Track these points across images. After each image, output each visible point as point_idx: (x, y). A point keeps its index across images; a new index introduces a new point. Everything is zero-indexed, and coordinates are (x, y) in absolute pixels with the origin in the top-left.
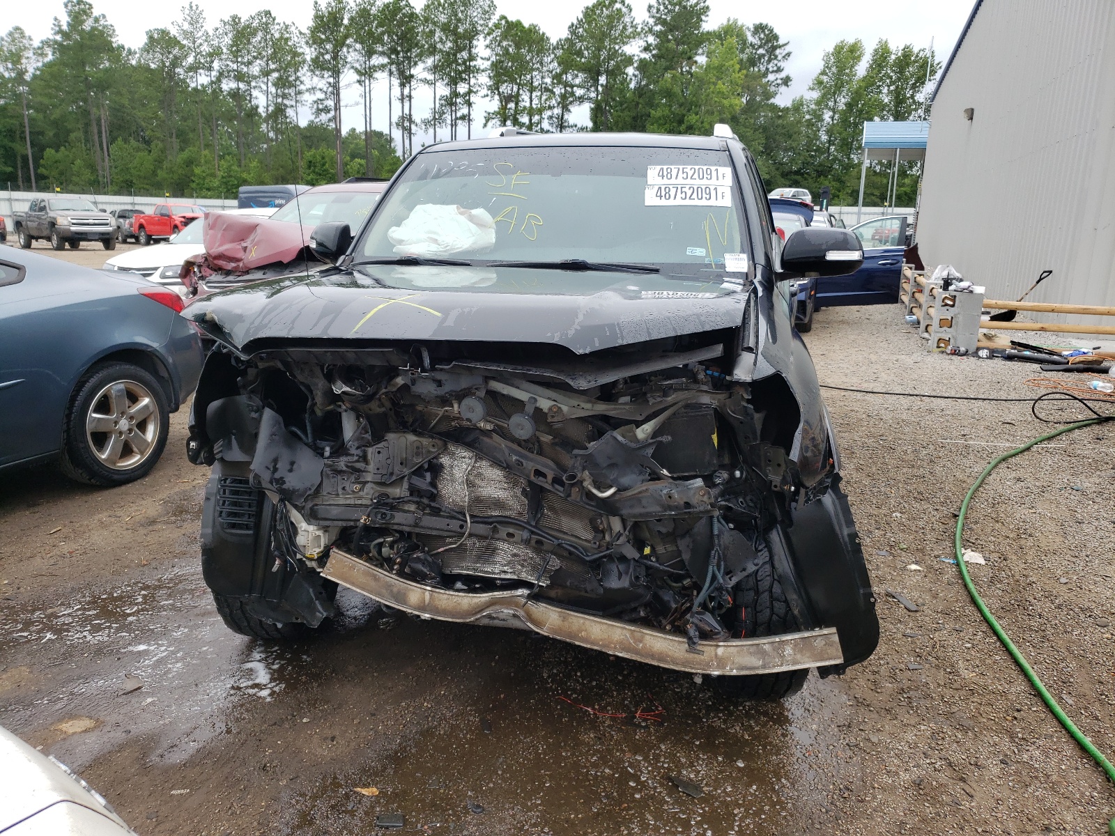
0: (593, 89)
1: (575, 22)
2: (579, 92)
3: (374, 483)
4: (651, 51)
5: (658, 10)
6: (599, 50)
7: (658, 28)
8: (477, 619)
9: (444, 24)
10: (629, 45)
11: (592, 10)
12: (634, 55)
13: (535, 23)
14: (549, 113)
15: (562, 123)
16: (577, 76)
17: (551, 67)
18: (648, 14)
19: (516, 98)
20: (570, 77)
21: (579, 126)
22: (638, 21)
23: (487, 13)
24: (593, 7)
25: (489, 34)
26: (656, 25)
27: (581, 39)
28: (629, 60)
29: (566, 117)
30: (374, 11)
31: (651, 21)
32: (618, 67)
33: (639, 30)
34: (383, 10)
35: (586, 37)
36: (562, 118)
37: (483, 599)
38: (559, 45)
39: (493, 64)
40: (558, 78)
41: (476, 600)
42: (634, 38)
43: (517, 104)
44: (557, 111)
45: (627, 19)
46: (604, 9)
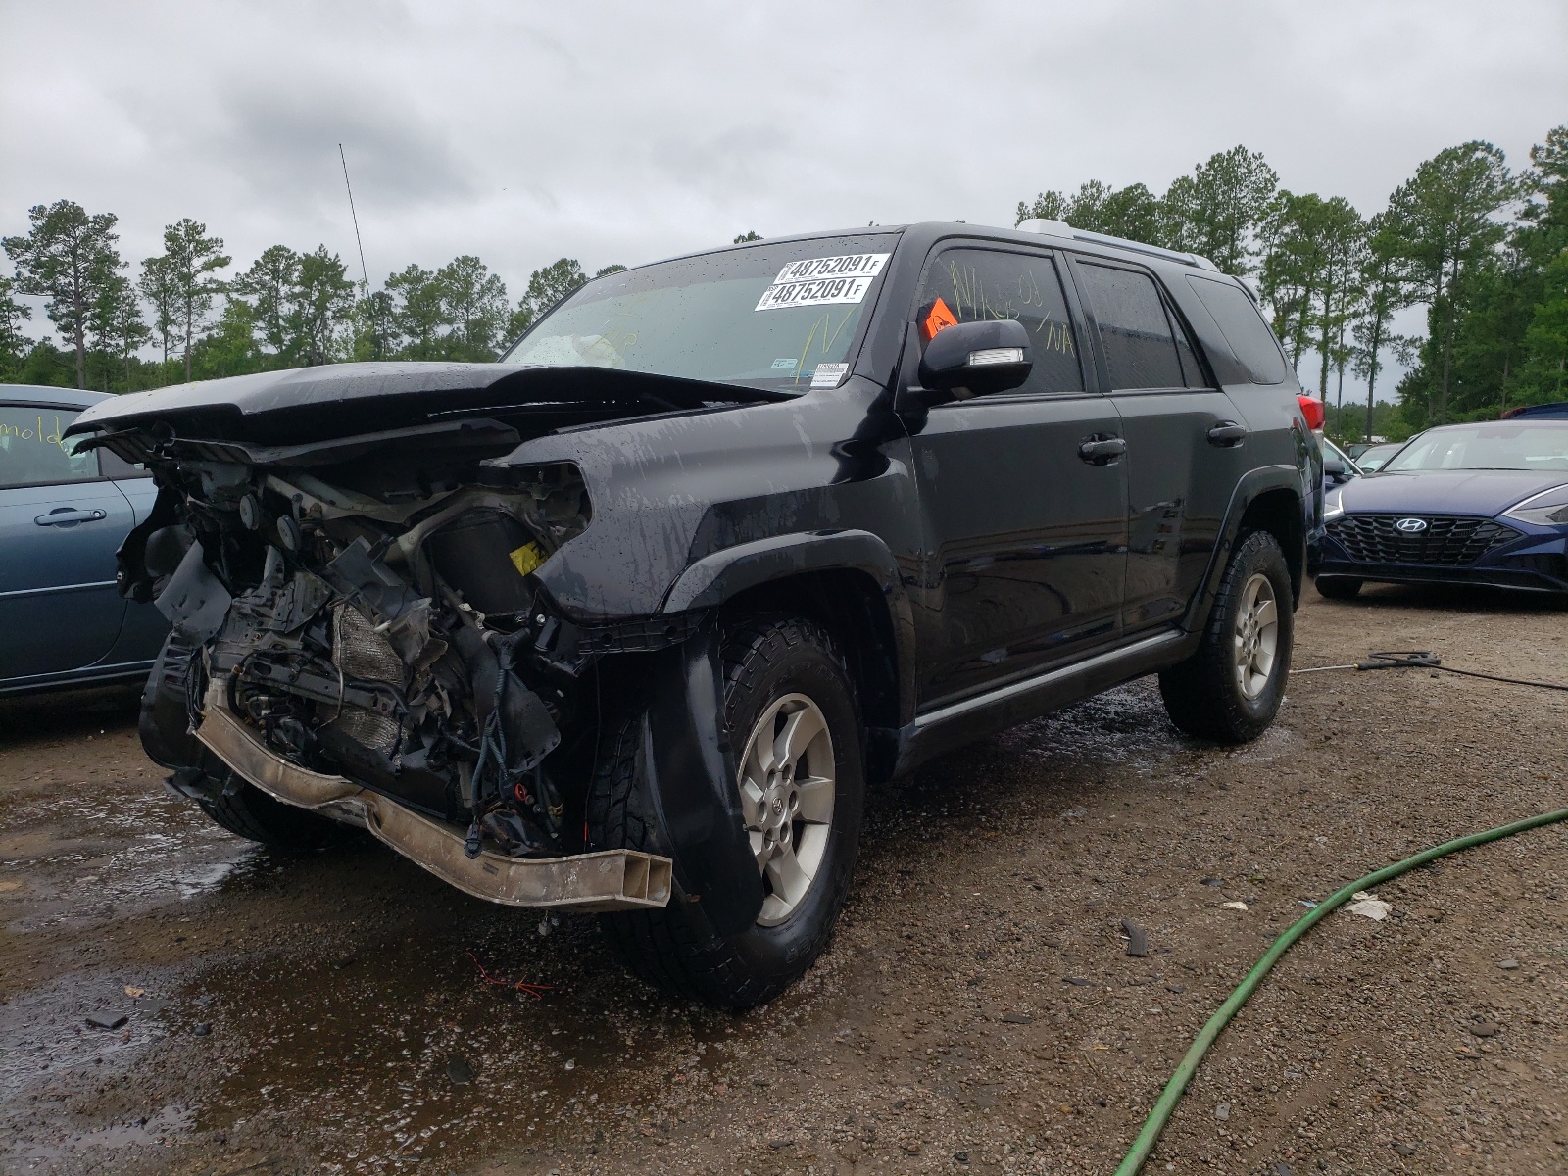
0: (1431, 281)
1: (1404, 186)
2: (1406, 288)
3: (275, 632)
4: (1537, 216)
5: (1550, 153)
6: (1444, 222)
7: (1553, 179)
8: (321, 808)
9: (1196, 212)
10: (1497, 211)
11: (1433, 166)
12: (1507, 225)
13: (1340, 196)
14: (1355, 322)
15: (1378, 335)
16: (1405, 265)
17: (1362, 255)
18: (1532, 162)
19: (1302, 305)
20: (1392, 267)
21: (1408, 337)
22: (1515, 173)
23: (1261, 191)
24: (1436, 160)
25: (1260, 220)
26: (1546, 175)
27: (1411, 209)
28: (1498, 233)
29: (1384, 326)
30: (1098, 206)
31: (1538, 171)
32: (1477, 245)
33: (1517, 185)
34: (1110, 203)
35: (1422, 206)
36: (1378, 328)
37: (332, 783)
38: (1376, 223)
39: (1270, 261)
40: (1371, 271)
41: (325, 783)
42: (1508, 199)
43: (1304, 312)
44: (1368, 319)
45: (1495, 173)
46: (1455, 162)
